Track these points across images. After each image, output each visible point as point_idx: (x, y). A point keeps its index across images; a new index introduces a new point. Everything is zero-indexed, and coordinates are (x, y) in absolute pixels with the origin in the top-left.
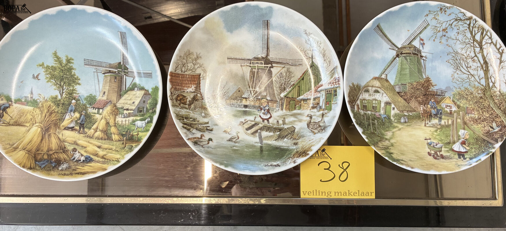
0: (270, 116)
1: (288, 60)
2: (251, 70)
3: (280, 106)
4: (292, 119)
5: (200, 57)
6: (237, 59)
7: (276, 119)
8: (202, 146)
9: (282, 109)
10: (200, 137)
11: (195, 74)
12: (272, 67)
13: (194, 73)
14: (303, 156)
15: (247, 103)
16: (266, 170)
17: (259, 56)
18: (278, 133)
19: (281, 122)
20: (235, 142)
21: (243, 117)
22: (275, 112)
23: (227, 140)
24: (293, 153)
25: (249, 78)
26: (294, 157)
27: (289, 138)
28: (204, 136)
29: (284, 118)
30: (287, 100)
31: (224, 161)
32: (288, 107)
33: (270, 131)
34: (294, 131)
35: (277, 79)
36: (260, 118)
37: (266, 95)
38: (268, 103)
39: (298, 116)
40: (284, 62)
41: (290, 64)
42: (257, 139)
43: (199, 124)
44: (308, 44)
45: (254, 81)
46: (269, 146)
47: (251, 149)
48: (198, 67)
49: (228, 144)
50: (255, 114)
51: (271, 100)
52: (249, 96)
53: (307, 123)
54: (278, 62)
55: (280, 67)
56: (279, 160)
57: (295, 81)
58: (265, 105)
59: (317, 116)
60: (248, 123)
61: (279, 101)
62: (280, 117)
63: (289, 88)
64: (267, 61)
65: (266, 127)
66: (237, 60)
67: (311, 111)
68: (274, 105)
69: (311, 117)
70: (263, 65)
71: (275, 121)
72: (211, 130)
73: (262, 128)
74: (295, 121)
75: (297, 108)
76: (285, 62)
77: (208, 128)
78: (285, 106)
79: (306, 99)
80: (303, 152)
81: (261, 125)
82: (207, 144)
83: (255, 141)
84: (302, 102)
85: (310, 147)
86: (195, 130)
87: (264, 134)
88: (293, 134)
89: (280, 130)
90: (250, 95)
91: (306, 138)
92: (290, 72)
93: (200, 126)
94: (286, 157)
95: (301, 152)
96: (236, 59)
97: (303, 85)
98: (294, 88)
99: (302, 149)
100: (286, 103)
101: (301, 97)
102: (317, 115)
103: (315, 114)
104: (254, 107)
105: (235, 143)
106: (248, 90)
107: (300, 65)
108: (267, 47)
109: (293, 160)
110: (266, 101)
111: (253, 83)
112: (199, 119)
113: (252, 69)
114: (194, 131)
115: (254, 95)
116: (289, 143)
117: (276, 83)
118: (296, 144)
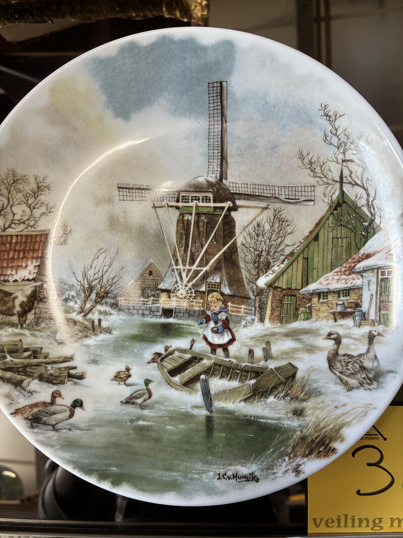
0: (230, 337)
1: (276, 188)
2: (181, 217)
3: (255, 310)
4: (288, 344)
5: (48, 187)
6: (143, 189)
7: (246, 346)
8: (53, 426)
9: (262, 320)
10: (48, 400)
11: (36, 233)
12: (235, 208)
13: (34, 229)
14: (319, 455)
15: (173, 304)
16: (222, 493)
17: (201, 180)
18: (253, 382)
19: (259, 353)
20: (142, 407)
21: (162, 342)
22: (245, 326)
23: (122, 402)
24: (292, 442)
25: (174, 239)
26: (296, 456)
27: (282, 395)
28: (60, 395)
29: (268, 343)
30: (274, 296)
31: (110, 465)
32: (276, 313)
33: (231, 377)
34: (294, 376)
35: (249, 241)
36: (204, 344)
37: (220, 283)
38: (225, 302)
39: (305, 338)
40: (266, 195)
41: (283, 198)
42: (197, 398)
43: (48, 363)
44: (331, 144)
45: (188, 247)
46: (229, 416)
47: (183, 424)
48: (43, 214)
49: (124, 412)
50: (191, 333)
51: (231, 296)
52: (176, 286)
53: (328, 357)
54: (250, 195)
55: (256, 207)
56: (255, 459)
57: (295, 244)
58: (217, 309)
59: (354, 339)
60: (174, 355)
61: (252, 297)
62: (257, 340)
63: (278, 263)
64: (220, 191)
65: (220, 366)
66: (143, 191)
67: (337, 323)
68: (241, 308)
69: (338, 341)
70: (212, 204)
71: (245, 351)
72: (81, 377)
73: (210, 368)
74: (295, 350)
75: (302, 316)
76: (269, 195)
77: (73, 372)
78: (268, 312)
79: (324, 293)
80: (320, 442)
81: (206, 362)
82: (67, 417)
83: (194, 404)
84: (315, 300)
85: (339, 429)
86: (36, 381)
87: (217, 384)
88: (292, 386)
89: (257, 373)
90: (180, 282)
91: (326, 399)
92: (282, 221)
93: (52, 367)
94: (273, 451)
95: (313, 441)
96: (141, 189)
97: (316, 255)
98: (292, 264)
99: (315, 432)
100: (272, 303)
101: (312, 287)
102: (356, 337)
103: (348, 331)
104: (189, 314)
105: (142, 409)
106: (173, 270)
107: (308, 200)
108: (220, 154)
109: (294, 464)
110: (220, 297)
111: (186, 251)
112: (48, 348)
113: (182, 215)
114: (34, 385)
115: (188, 282)
116: (280, 409)
117: (245, 251)
118: (298, 413)
